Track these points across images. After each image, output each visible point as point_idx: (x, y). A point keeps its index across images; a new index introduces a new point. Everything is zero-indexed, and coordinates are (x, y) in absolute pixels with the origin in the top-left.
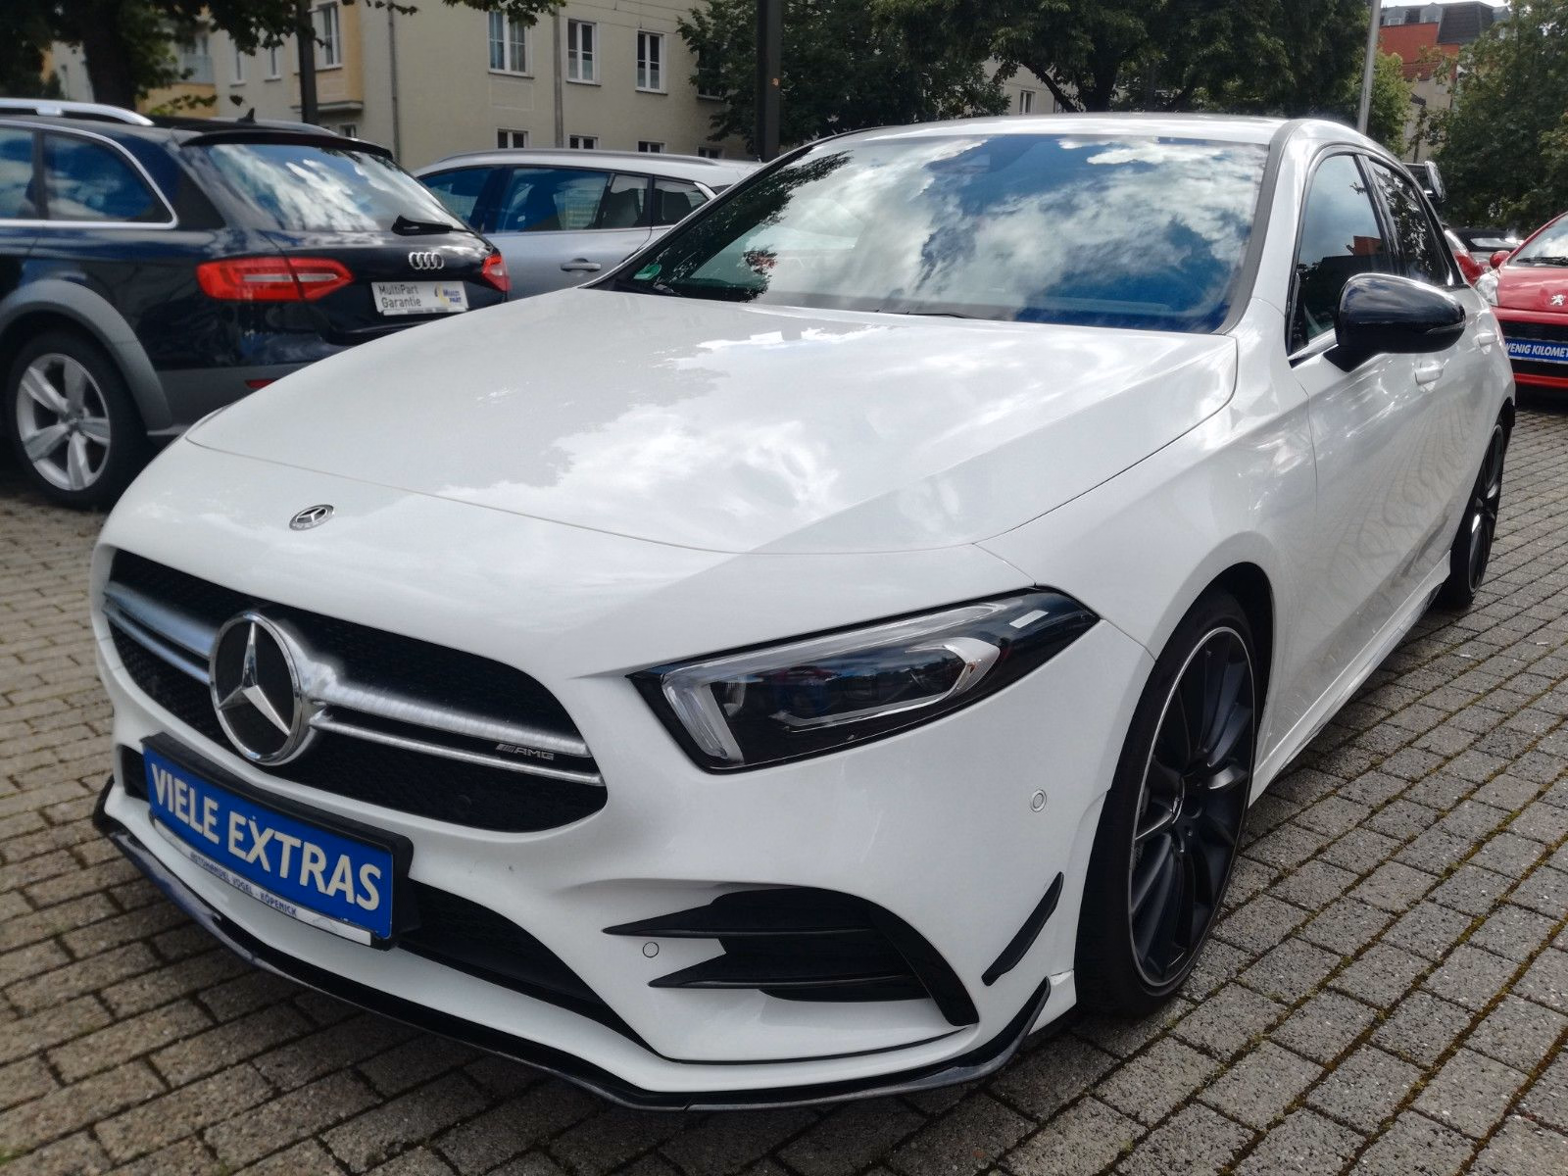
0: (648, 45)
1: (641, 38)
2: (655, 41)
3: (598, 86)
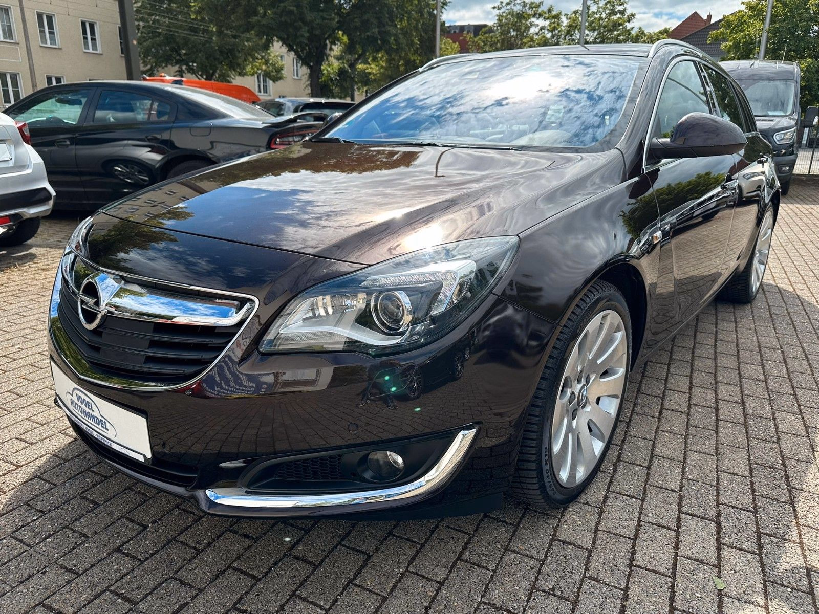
0: (88, 29)
1: (83, 24)
2: (92, 26)
3: (61, 49)
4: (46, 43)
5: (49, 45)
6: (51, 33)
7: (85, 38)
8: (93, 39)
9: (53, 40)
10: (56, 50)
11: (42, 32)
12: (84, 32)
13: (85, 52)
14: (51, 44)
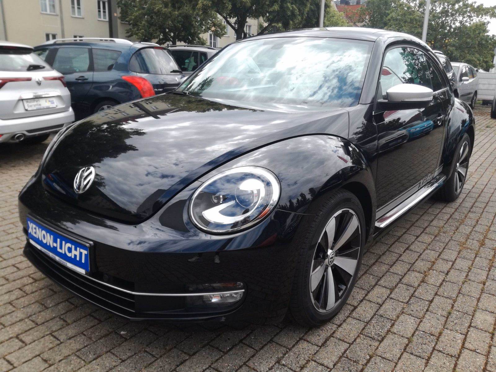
0: (101, 4)
1: (99, 2)
2: (104, 3)
3: (83, 18)
4: (75, 14)
5: (77, 16)
6: (79, 8)
7: (99, 11)
8: (104, 12)
9: (79, 13)
10: (80, 19)
11: (73, 8)
12: (99, 7)
13: (99, 20)
14: (78, 15)
